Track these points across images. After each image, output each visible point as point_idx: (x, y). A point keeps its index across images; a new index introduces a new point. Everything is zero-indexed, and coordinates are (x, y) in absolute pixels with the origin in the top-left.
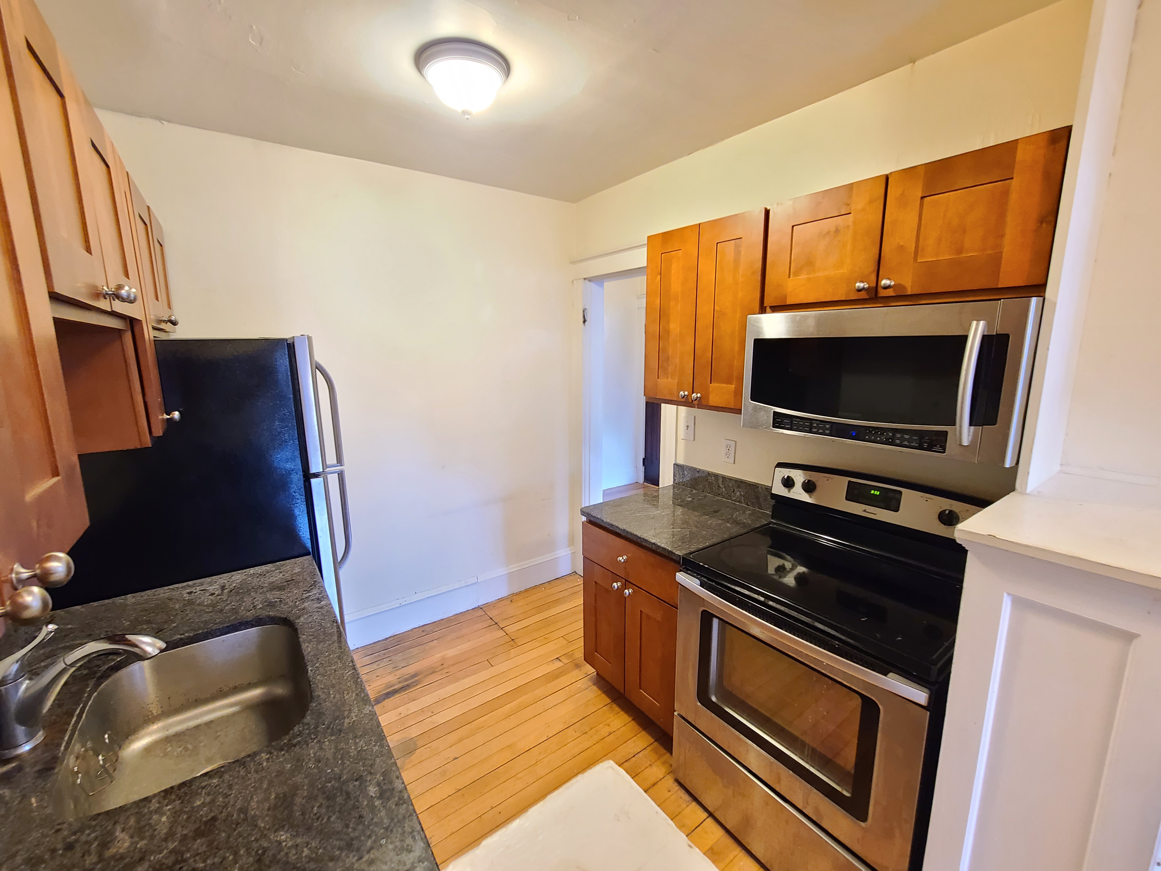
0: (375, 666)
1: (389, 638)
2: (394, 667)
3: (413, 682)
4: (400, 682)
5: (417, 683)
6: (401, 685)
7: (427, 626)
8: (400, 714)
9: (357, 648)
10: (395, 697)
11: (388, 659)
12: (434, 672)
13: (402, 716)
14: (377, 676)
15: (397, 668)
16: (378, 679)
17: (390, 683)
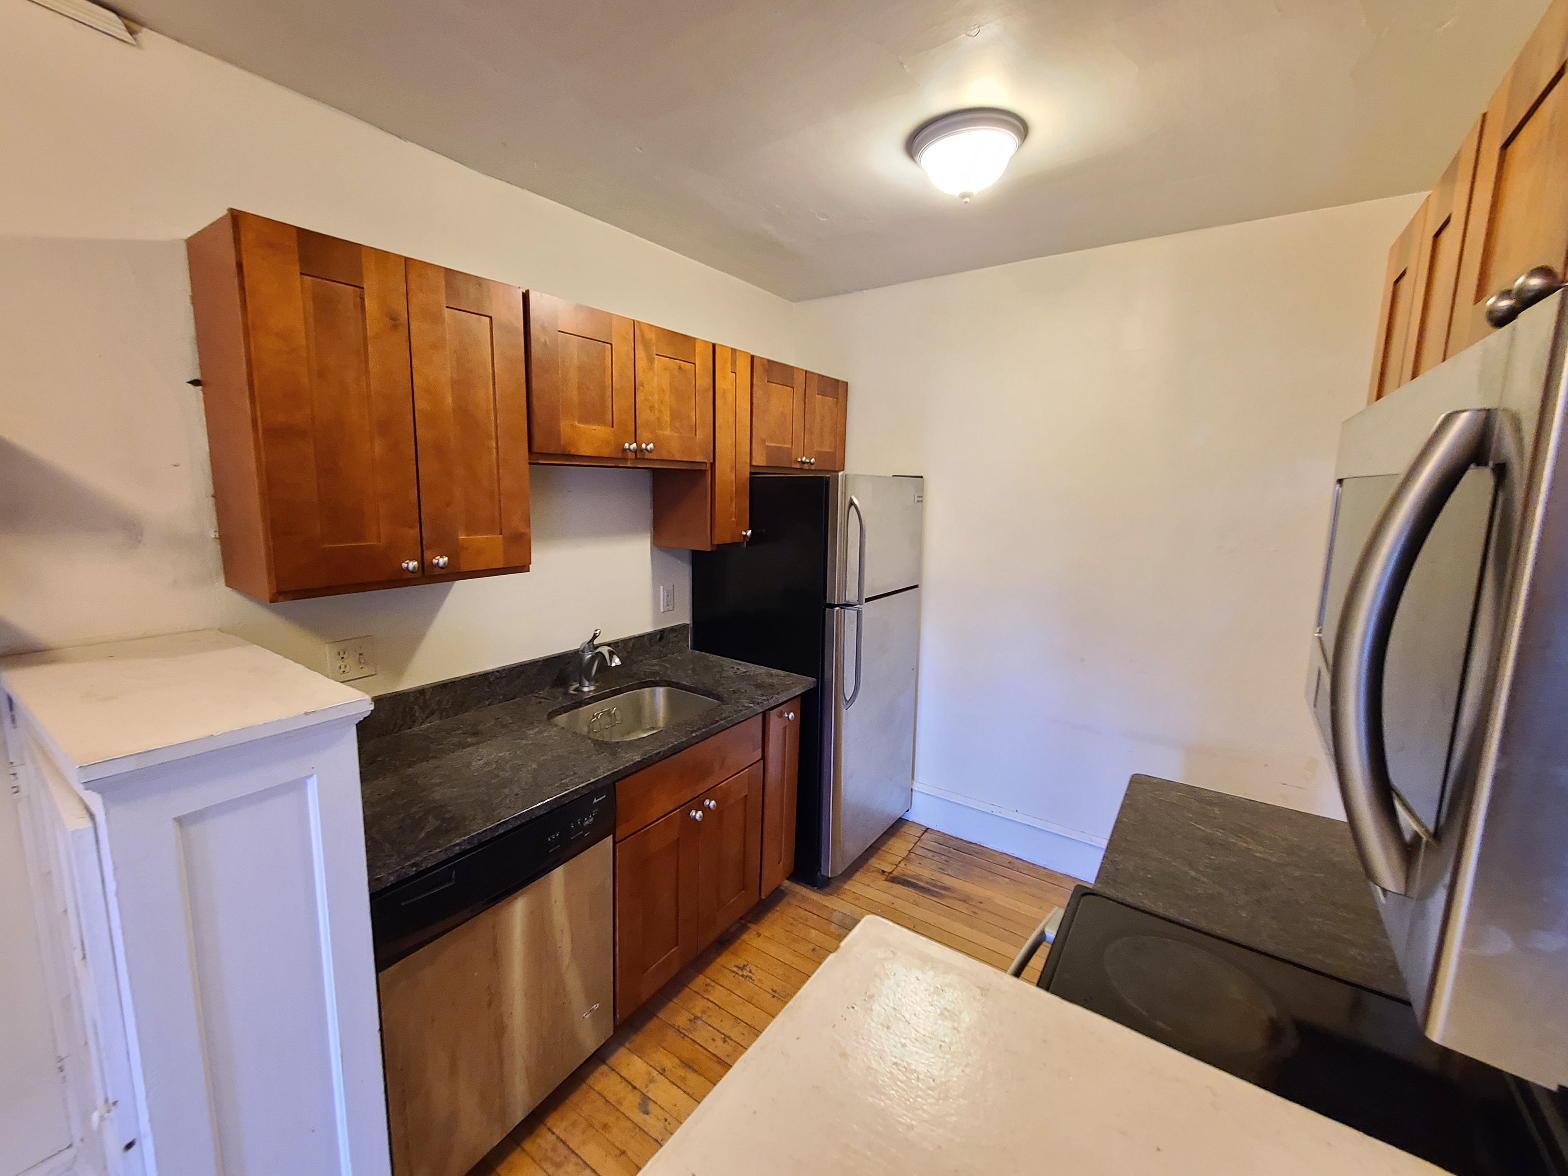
0: (930, 855)
1: (973, 843)
2: (941, 869)
3: (937, 892)
4: (927, 883)
5: (941, 896)
6: (926, 886)
7: (1020, 862)
8: (893, 903)
9: (939, 831)
10: (909, 889)
11: (947, 858)
12: (964, 901)
13: (892, 906)
14: (920, 863)
15: (943, 871)
16: (918, 866)
17: (922, 877)
